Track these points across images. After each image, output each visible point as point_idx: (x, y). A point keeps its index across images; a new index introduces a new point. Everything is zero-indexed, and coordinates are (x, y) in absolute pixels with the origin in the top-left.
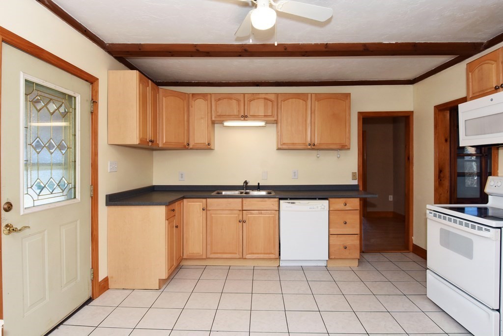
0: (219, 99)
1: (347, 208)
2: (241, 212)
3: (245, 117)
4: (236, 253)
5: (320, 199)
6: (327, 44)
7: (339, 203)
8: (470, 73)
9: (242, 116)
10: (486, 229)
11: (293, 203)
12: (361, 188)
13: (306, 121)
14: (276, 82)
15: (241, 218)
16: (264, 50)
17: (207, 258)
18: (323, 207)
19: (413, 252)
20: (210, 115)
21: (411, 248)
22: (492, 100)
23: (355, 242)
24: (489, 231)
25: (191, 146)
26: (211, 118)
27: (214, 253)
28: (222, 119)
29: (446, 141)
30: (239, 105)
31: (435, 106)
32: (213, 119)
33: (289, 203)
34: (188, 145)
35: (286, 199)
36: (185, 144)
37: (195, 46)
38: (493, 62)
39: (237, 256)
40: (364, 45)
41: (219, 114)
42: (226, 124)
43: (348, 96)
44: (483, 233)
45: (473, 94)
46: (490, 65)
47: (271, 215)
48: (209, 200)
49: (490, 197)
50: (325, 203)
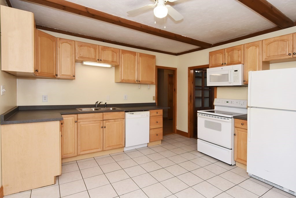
0: (81, 46)
1: (158, 114)
2: (102, 121)
3: (99, 61)
4: (98, 148)
5: (145, 111)
6: (160, 30)
7: (154, 112)
8: (211, 56)
9: (98, 60)
10: (227, 119)
11: (133, 114)
12: (157, 105)
13: (135, 67)
14: (115, 42)
15: (102, 125)
16: (130, 24)
17: (78, 155)
18: (147, 115)
19: (177, 133)
20: (74, 55)
21: (176, 131)
22: (222, 69)
23: (161, 131)
24: (229, 119)
25: (59, 76)
26: (75, 58)
27: (84, 151)
28: (82, 59)
29: (192, 83)
30: (95, 52)
31: (188, 67)
32: (77, 59)
33: (131, 114)
34: (57, 75)
35: (128, 112)
36: (54, 75)
37: (86, 8)
38: (221, 54)
39: (100, 150)
40: (175, 35)
41: (81, 56)
42: (85, 63)
43: (154, 57)
44: (226, 120)
45: (212, 65)
46: (220, 55)
47: (120, 122)
48: (79, 115)
49: (215, 107)
50: (148, 113)
